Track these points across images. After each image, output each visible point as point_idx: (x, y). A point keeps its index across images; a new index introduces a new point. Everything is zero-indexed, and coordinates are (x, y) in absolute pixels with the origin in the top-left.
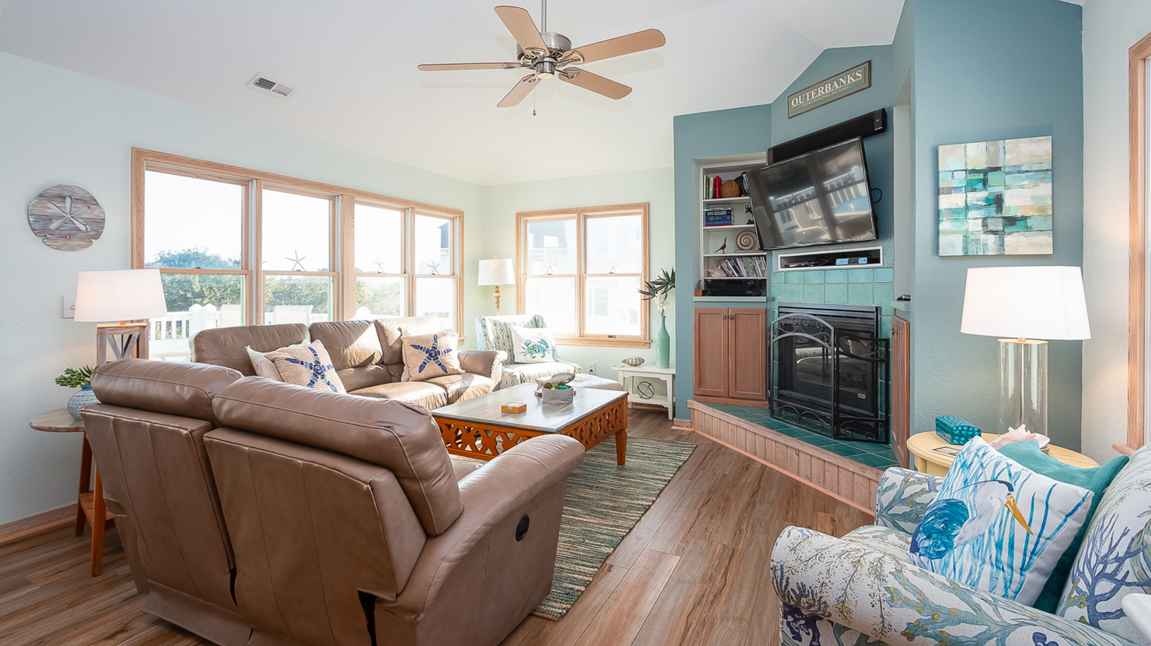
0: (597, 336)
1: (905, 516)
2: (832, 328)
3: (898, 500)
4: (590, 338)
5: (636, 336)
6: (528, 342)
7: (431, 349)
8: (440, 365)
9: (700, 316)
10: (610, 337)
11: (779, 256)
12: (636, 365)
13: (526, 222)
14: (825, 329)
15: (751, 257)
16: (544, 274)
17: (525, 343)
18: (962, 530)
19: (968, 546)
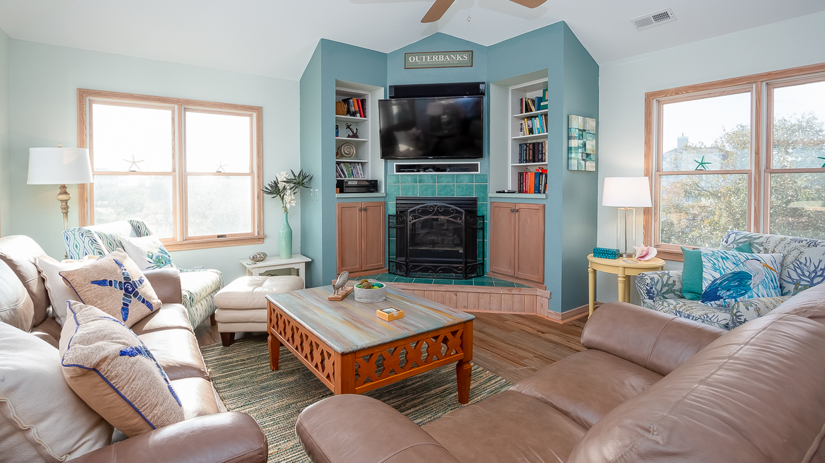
0: (203, 238)
1: (667, 292)
2: (463, 211)
3: (663, 286)
4: (198, 241)
5: (248, 233)
6: (151, 255)
7: (123, 281)
8: (143, 301)
9: (342, 209)
10: (219, 237)
11: (395, 164)
12: (262, 260)
13: (91, 102)
14: (458, 212)
15: (350, 163)
16: (127, 171)
17: (148, 256)
18: (752, 281)
19: (760, 286)
